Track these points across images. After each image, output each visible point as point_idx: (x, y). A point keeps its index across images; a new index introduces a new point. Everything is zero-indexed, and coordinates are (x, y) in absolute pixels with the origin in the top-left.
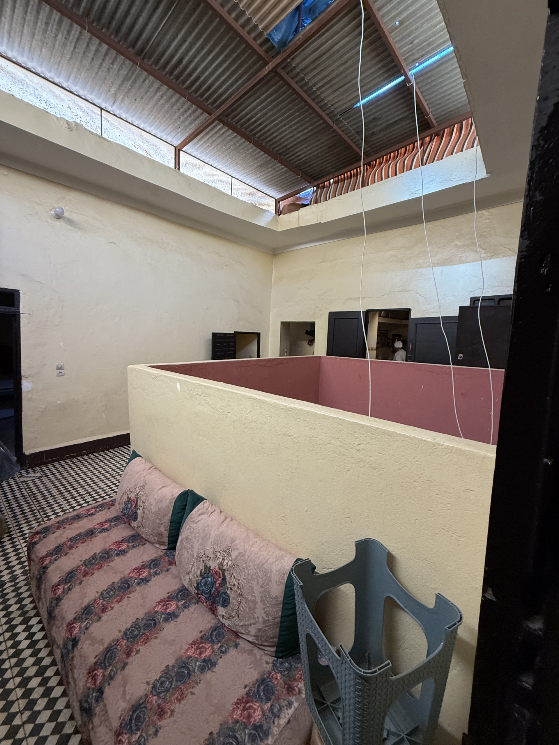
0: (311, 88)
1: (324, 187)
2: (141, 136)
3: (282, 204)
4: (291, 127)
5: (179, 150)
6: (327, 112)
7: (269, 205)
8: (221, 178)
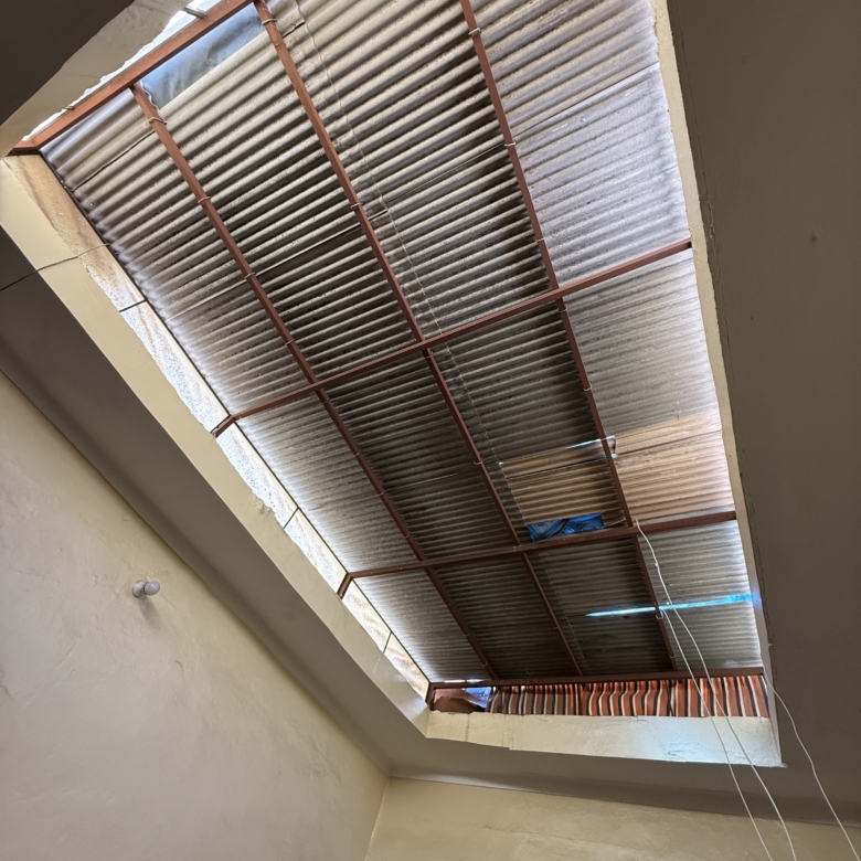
0: (548, 580)
1: (510, 692)
2: (319, 547)
3: (438, 695)
4: (504, 606)
5: (352, 579)
6: (555, 608)
7: (420, 689)
8: (379, 628)
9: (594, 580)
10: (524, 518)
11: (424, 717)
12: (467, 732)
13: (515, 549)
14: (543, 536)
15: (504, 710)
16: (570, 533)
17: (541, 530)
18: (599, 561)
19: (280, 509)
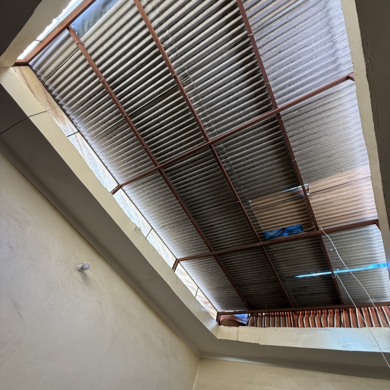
0: (275, 260)
1: (257, 316)
2: (163, 247)
3: (222, 318)
4: (253, 274)
5: (179, 262)
6: (279, 274)
7: (213, 315)
8: (193, 286)
9: (299, 259)
10: (262, 228)
11: (216, 329)
12: (238, 336)
13: (258, 244)
14: (272, 237)
15: (255, 325)
16: (286, 235)
17: (272, 234)
18: (301, 249)
19: (144, 229)
